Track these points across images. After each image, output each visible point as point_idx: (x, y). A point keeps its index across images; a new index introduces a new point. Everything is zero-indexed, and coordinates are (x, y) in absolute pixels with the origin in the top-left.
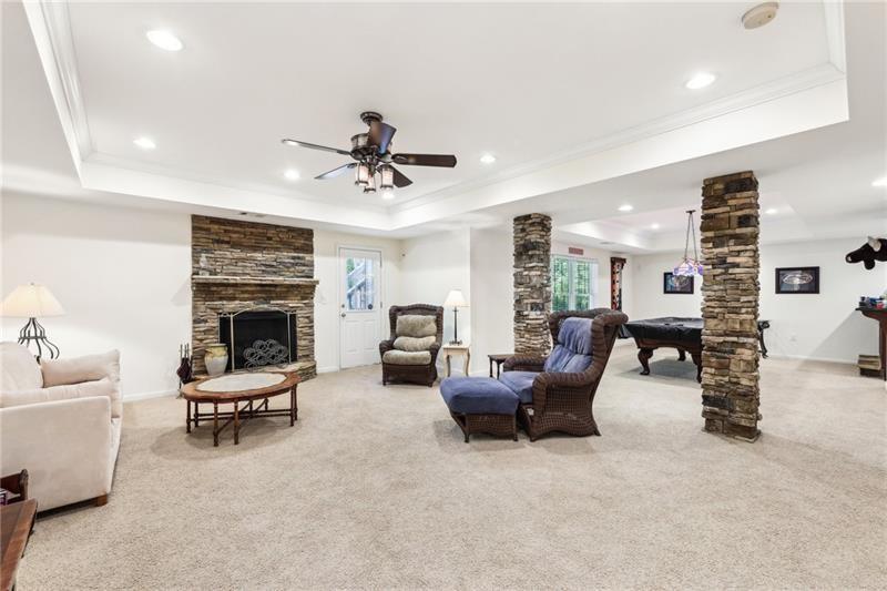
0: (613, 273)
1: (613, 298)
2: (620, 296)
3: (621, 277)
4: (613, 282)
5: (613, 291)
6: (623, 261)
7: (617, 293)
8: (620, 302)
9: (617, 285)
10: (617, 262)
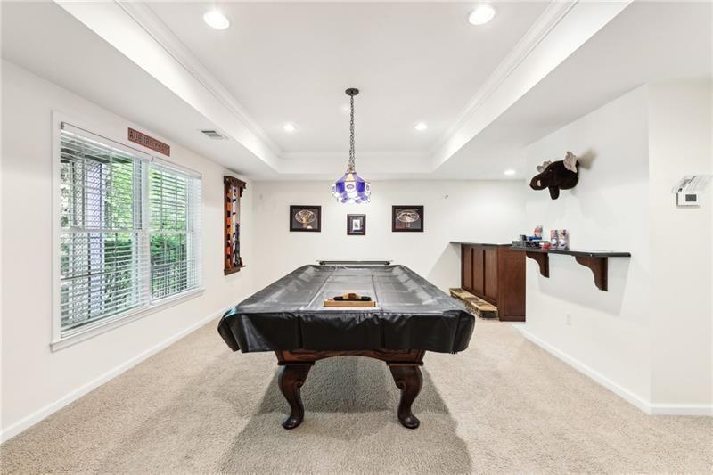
0: (227, 200)
1: (227, 237)
2: (237, 234)
3: (238, 206)
4: (228, 214)
5: (227, 227)
6: (241, 186)
7: (233, 230)
8: (237, 243)
9: (233, 219)
10: (233, 185)
